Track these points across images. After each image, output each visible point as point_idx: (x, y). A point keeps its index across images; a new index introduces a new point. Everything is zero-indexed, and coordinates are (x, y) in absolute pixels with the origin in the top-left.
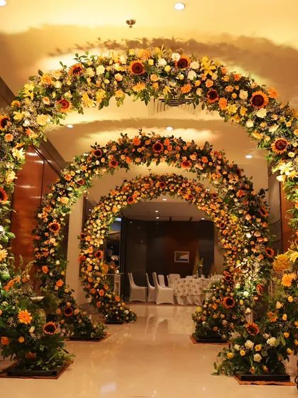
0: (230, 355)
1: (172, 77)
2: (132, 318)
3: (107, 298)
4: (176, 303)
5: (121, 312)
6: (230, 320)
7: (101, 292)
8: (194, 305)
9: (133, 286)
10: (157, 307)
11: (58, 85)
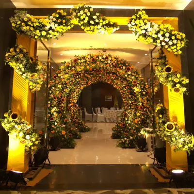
0: (120, 142)
1: (103, 62)
2: (89, 130)
3: (79, 123)
4: (106, 122)
5: (85, 128)
6: (124, 131)
7: (77, 120)
8: (114, 122)
9: (86, 114)
10: (98, 124)
11: (70, 65)
